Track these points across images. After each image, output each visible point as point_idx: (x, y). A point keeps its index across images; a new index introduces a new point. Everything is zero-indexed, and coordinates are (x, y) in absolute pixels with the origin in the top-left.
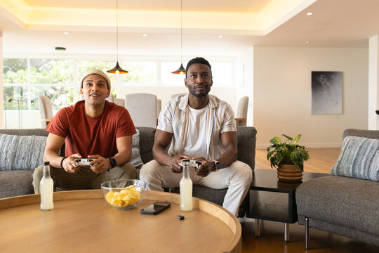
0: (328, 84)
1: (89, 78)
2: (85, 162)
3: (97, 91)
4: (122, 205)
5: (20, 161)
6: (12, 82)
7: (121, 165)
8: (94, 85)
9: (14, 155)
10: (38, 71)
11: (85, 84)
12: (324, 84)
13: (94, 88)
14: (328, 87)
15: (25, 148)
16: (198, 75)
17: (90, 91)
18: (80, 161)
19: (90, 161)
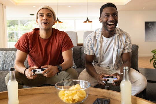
0: (153, 27)
1: (41, 12)
2: (39, 71)
3: (46, 20)
4: (72, 102)
5: (7, 65)
6: (13, 30)
7: (66, 70)
8: (45, 15)
9: (4, 62)
10: (23, 26)
11: (39, 15)
12: (151, 27)
13: (44, 18)
14: (153, 29)
15: (10, 58)
16: (110, 16)
17: (42, 20)
18: (36, 71)
19: (43, 70)
